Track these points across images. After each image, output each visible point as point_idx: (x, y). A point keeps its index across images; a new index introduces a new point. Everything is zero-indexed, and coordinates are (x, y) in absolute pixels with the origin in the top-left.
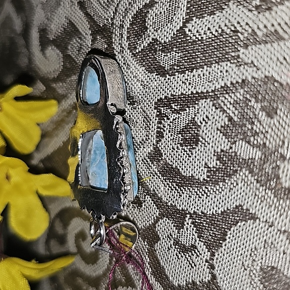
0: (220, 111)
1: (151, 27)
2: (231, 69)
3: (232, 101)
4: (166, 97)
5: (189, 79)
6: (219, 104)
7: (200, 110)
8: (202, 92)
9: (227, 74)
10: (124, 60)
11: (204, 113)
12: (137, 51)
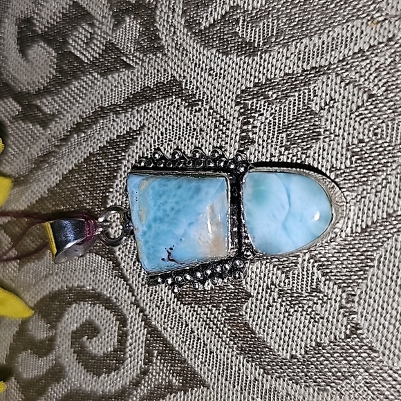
0: (354, 87)
4: (256, 85)
8: (321, 66)
10: (177, 44)
11: (327, 94)
12: (202, 28)
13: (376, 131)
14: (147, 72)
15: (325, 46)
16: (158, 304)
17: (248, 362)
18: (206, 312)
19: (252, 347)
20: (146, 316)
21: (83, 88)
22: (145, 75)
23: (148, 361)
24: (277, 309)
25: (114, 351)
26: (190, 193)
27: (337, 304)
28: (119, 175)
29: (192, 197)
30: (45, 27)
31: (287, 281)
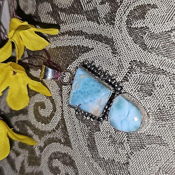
1: (148, 19)
4: (140, 62)
8: (166, 71)
10: (120, 26)
11: (162, 82)
12: (132, 27)
13: (171, 107)
14: (104, 29)
15: (171, 64)
16: (69, 113)
17: (89, 150)
18: (83, 126)
19: (92, 147)
20: (63, 113)
21: (78, 19)
22: (103, 30)
23: (57, 128)
24: (106, 141)
25: (47, 117)
26: (96, 91)
27: (126, 152)
28: (76, 60)
29: (96, 92)
31: (115, 134)
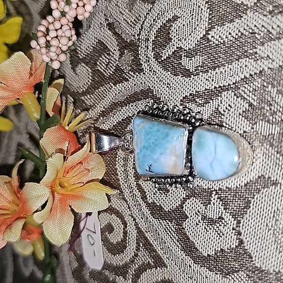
0: (241, 99)
1: (175, 38)
2: (249, 64)
3: (251, 90)
4: (191, 94)
5: (212, 77)
6: (240, 94)
7: (223, 101)
8: (224, 86)
9: (246, 68)
10: (150, 67)
11: (227, 103)
12: (163, 59)
16: (142, 217)
17: (186, 255)
18: (166, 224)
19: (189, 248)
21: (105, 91)
22: (135, 85)
23: (138, 249)
24: (200, 227)
25: (121, 241)
27: (231, 227)
30: (84, 54)
31: (206, 210)
